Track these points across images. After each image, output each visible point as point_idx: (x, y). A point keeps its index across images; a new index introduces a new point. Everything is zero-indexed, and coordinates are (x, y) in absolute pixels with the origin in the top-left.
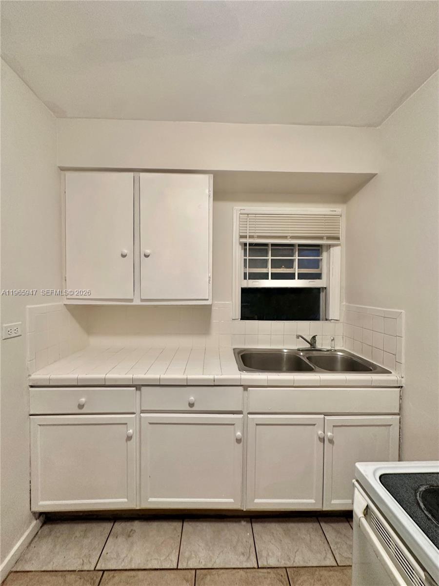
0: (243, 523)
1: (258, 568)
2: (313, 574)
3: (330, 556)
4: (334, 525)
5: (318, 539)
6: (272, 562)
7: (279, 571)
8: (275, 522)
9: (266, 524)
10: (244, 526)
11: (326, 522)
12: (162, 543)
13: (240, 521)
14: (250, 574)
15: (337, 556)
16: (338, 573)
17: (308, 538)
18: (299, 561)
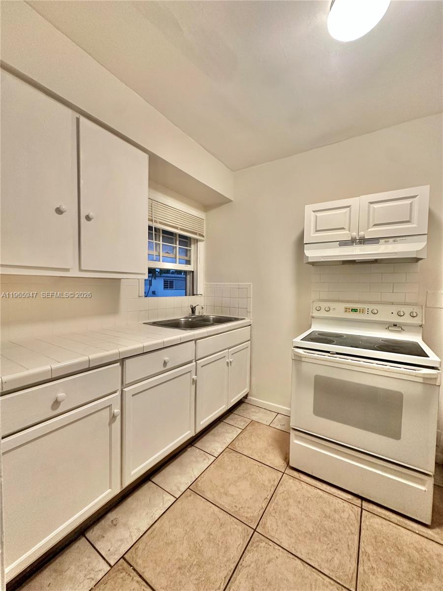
0: (189, 449)
1: (217, 458)
2: (239, 440)
3: (238, 429)
4: (228, 418)
5: (228, 427)
6: (220, 450)
7: (226, 450)
8: (204, 436)
9: (201, 440)
10: (191, 450)
11: (225, 419)
12: (150, 501)
13: (186, 450)
14: (216, 463)
15: (240, 427)
16: (245, 432)
17: (224, 430)
18: (229, 441)
